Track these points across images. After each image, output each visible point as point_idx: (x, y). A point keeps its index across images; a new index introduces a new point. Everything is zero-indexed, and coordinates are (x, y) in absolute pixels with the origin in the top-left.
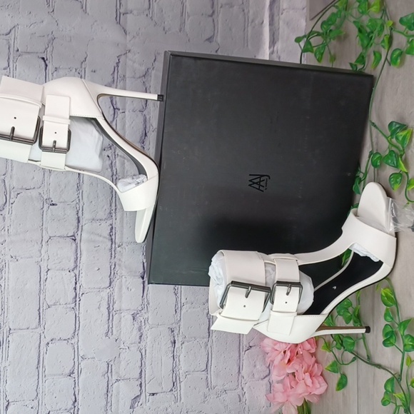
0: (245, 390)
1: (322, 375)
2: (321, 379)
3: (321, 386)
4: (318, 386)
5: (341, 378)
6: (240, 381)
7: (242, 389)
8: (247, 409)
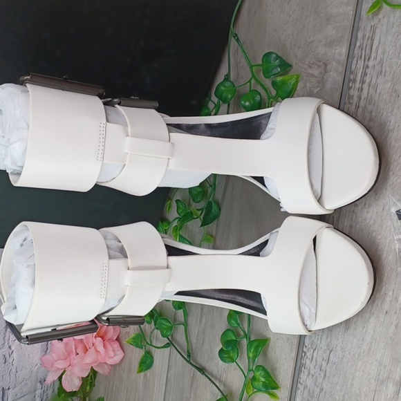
0: (13, 348)
1: (118, 339)
2: (116, 345)
3: (115, 355)
4: (112, 354)
5: (145, 356)
6: (7, 338)
7: (10, 347)
8: (14, 370)
